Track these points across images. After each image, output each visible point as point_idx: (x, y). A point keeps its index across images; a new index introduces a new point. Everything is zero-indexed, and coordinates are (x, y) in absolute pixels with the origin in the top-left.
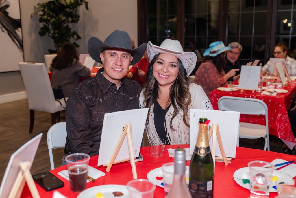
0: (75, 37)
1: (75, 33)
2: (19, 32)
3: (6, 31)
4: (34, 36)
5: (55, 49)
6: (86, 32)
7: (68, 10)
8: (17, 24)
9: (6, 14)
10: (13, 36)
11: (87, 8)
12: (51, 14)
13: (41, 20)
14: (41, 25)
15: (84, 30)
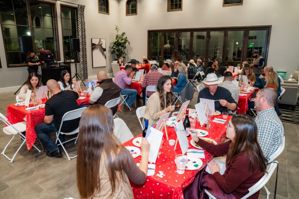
0: (125, 54)
1: (124, 53)
2: (105, 52)
3: (101, 53)
4: (109, 54)
5: (117, 59)
6: (128, 53)
7: (122, 45)
8: (105, 50)
9: (101, 46)
10: (103, 54)
11: (129, 44)
12: (116, 46)
13: (112, 48)
14: (112, 50)
15: (128, 51)
